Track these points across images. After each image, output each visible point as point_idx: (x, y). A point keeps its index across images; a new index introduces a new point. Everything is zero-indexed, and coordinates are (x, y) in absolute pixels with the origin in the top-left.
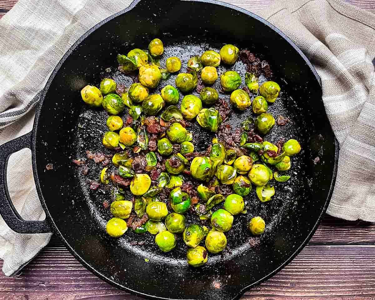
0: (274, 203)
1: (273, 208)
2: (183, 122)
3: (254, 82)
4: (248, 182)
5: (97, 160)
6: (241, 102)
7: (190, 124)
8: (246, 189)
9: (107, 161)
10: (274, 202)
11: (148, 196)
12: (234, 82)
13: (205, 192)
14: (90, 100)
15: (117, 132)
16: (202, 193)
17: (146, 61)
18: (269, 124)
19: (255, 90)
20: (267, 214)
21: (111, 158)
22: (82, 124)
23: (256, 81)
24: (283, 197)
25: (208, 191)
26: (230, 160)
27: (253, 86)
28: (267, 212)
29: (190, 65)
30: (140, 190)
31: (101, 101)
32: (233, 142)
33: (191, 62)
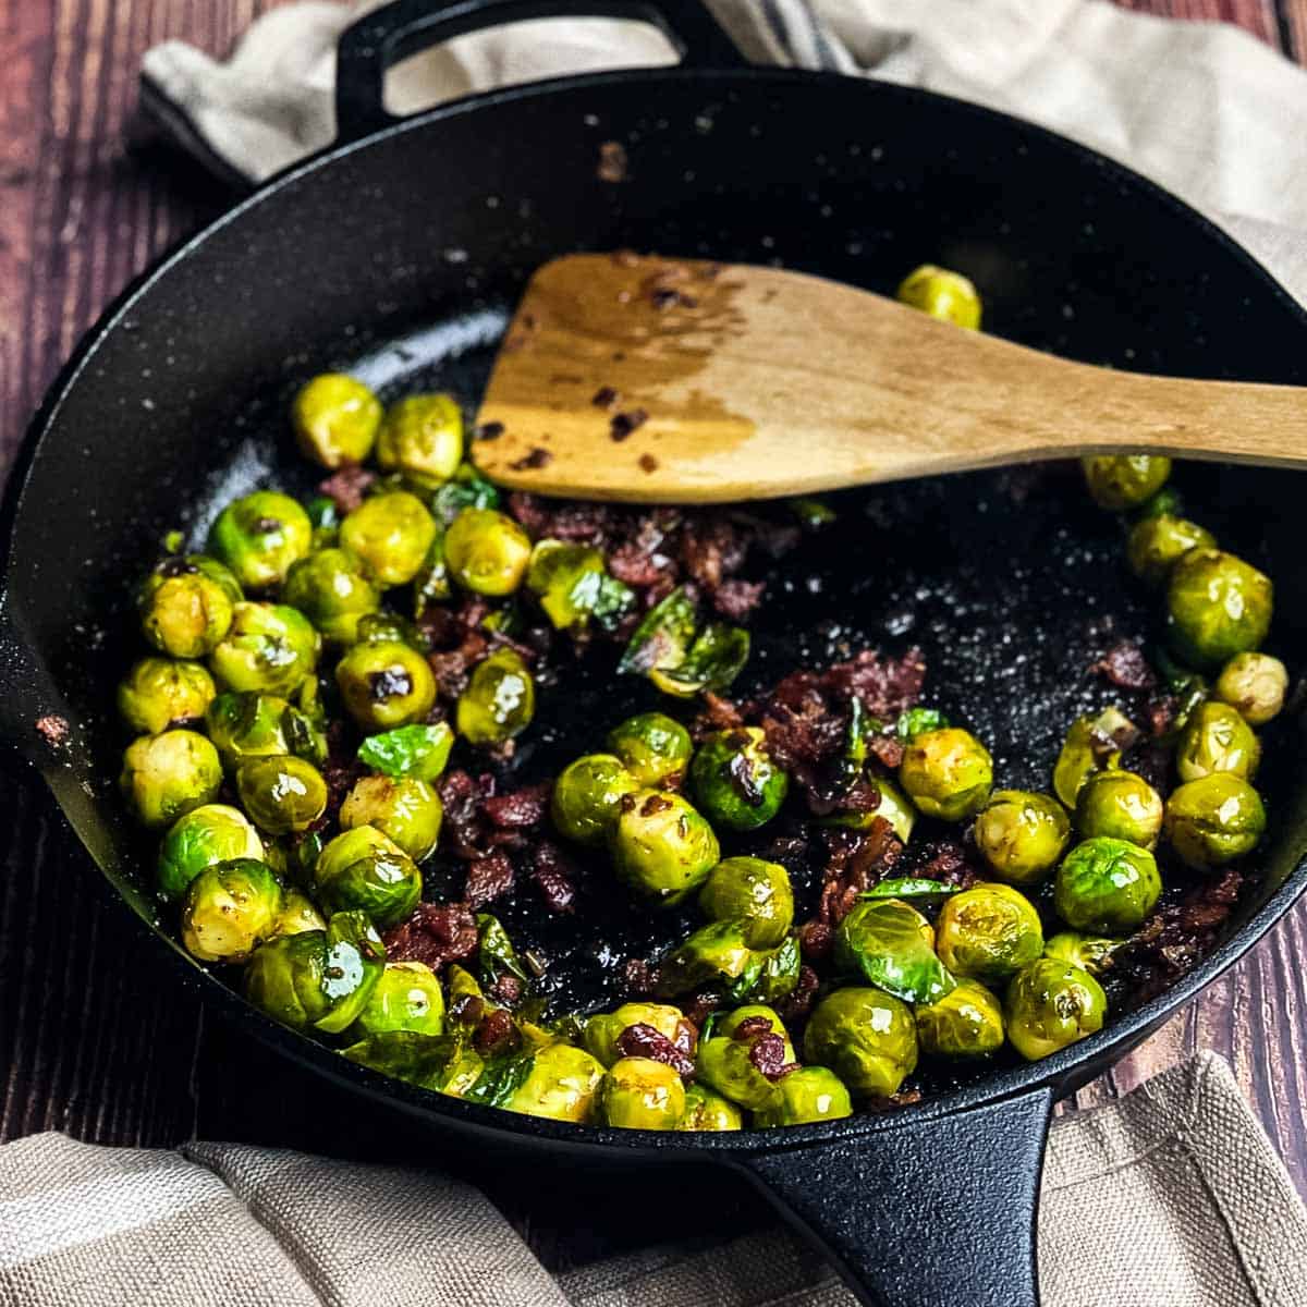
18: (860, 1032)
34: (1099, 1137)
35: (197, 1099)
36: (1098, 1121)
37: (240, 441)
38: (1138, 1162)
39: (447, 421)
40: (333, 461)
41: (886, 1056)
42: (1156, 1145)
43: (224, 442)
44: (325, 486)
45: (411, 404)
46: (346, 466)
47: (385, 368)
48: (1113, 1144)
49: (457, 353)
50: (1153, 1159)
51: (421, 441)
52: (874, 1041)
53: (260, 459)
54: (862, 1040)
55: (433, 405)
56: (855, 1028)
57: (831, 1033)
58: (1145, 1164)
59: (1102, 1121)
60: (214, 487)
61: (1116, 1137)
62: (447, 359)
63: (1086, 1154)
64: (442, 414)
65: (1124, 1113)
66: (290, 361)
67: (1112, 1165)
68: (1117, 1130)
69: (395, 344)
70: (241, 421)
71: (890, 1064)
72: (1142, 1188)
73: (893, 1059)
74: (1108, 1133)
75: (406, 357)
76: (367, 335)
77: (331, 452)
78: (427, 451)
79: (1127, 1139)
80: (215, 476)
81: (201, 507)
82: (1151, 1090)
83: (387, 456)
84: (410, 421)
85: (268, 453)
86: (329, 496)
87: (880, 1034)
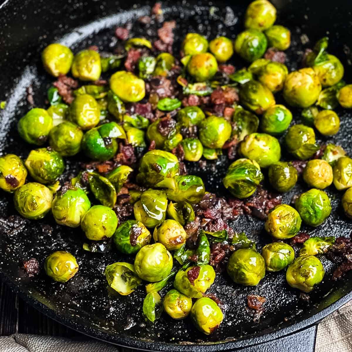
0: (102, 300)
1: (94, 300)
2: (234, 143)
3: (319, 245)
4: (140, 241)
5: (162, 33)
6: (278, 215)
7: (232, 154)
8: (128, 236)
9: (162, 47)
10: (105, 302)
11: (109, 99)
12: (311, 207)
13: (120, 174)
14: (253, 10)
15: (209, 51)
16: (118, 171)
17: (325, 80)
18: (245, 265)
19: (305, 250)
20: (81, 290)
21: (167, 51)
22: (216, 13)
23: (320, 249)
24: (114, 316)
25: (122, 178)
26: (176, 210)
27: (310, 245)
28: (85, 290)
29: (331, 151)
30: (119, 82)
31: (254, 26)
32: (209, 220)
33: (338, 151)
34: (329, 330)
35: (18, 309)
36: (328, 324)
37: (25, 66)
38: (343, 340)
39: (96, 61)
40: (56, 75)
41: (254, 272)
42: (349, 335)
43: (19, 68)
44: (55, 84)
45: (83, 54)
46: (61, 76)
47: (73, 38)
48: (334, 333)
49: (97, 31)
50: (348, 339)
51: (87, 68)
52: (250, 268)
53: (31, 72)
54: (245, 267)
55: (91, 55)
56: (243, 263)
57: (236, 265)
58: (345, 340)
59: (330, 325)
60: (16, 84)
61: (335, 330)
62: (94, 34)
63: (324, 336)
64: (94, 59)
65: (337, 322)
66: (41, 38)
67: (333, 341)
68: (335, 328)
69: (76, 29)
70: (24, 60)
71: (256, 275)
72: (344, 349)
73: (257, 274)
74: (332, 329)
75: (80, 34)
76: (67, 27)
77: (56, 72)
78: (90, 71)
79: (339, 331)
80: (16, 80)
81: (12, 91)
82: (347, 316)
83: (76, 73)
84: (83, 60)
85: (34, 71)
86: (56, 87)
87: (252, 265)
